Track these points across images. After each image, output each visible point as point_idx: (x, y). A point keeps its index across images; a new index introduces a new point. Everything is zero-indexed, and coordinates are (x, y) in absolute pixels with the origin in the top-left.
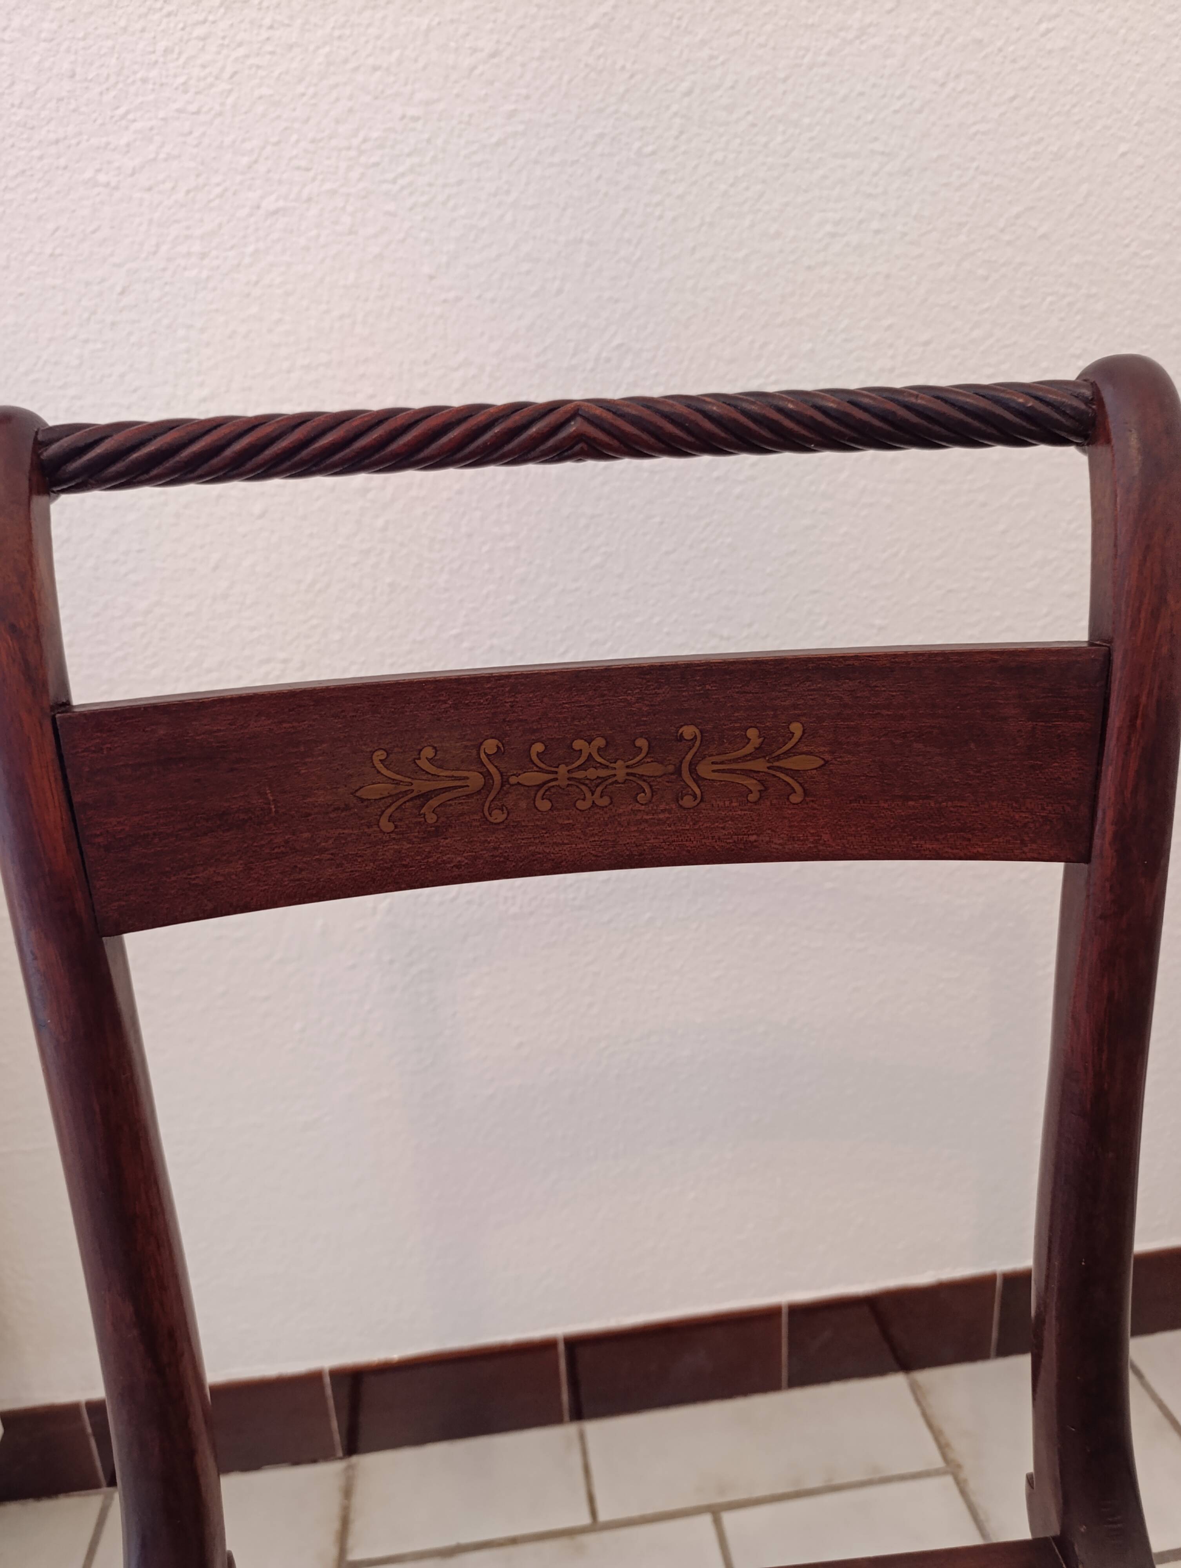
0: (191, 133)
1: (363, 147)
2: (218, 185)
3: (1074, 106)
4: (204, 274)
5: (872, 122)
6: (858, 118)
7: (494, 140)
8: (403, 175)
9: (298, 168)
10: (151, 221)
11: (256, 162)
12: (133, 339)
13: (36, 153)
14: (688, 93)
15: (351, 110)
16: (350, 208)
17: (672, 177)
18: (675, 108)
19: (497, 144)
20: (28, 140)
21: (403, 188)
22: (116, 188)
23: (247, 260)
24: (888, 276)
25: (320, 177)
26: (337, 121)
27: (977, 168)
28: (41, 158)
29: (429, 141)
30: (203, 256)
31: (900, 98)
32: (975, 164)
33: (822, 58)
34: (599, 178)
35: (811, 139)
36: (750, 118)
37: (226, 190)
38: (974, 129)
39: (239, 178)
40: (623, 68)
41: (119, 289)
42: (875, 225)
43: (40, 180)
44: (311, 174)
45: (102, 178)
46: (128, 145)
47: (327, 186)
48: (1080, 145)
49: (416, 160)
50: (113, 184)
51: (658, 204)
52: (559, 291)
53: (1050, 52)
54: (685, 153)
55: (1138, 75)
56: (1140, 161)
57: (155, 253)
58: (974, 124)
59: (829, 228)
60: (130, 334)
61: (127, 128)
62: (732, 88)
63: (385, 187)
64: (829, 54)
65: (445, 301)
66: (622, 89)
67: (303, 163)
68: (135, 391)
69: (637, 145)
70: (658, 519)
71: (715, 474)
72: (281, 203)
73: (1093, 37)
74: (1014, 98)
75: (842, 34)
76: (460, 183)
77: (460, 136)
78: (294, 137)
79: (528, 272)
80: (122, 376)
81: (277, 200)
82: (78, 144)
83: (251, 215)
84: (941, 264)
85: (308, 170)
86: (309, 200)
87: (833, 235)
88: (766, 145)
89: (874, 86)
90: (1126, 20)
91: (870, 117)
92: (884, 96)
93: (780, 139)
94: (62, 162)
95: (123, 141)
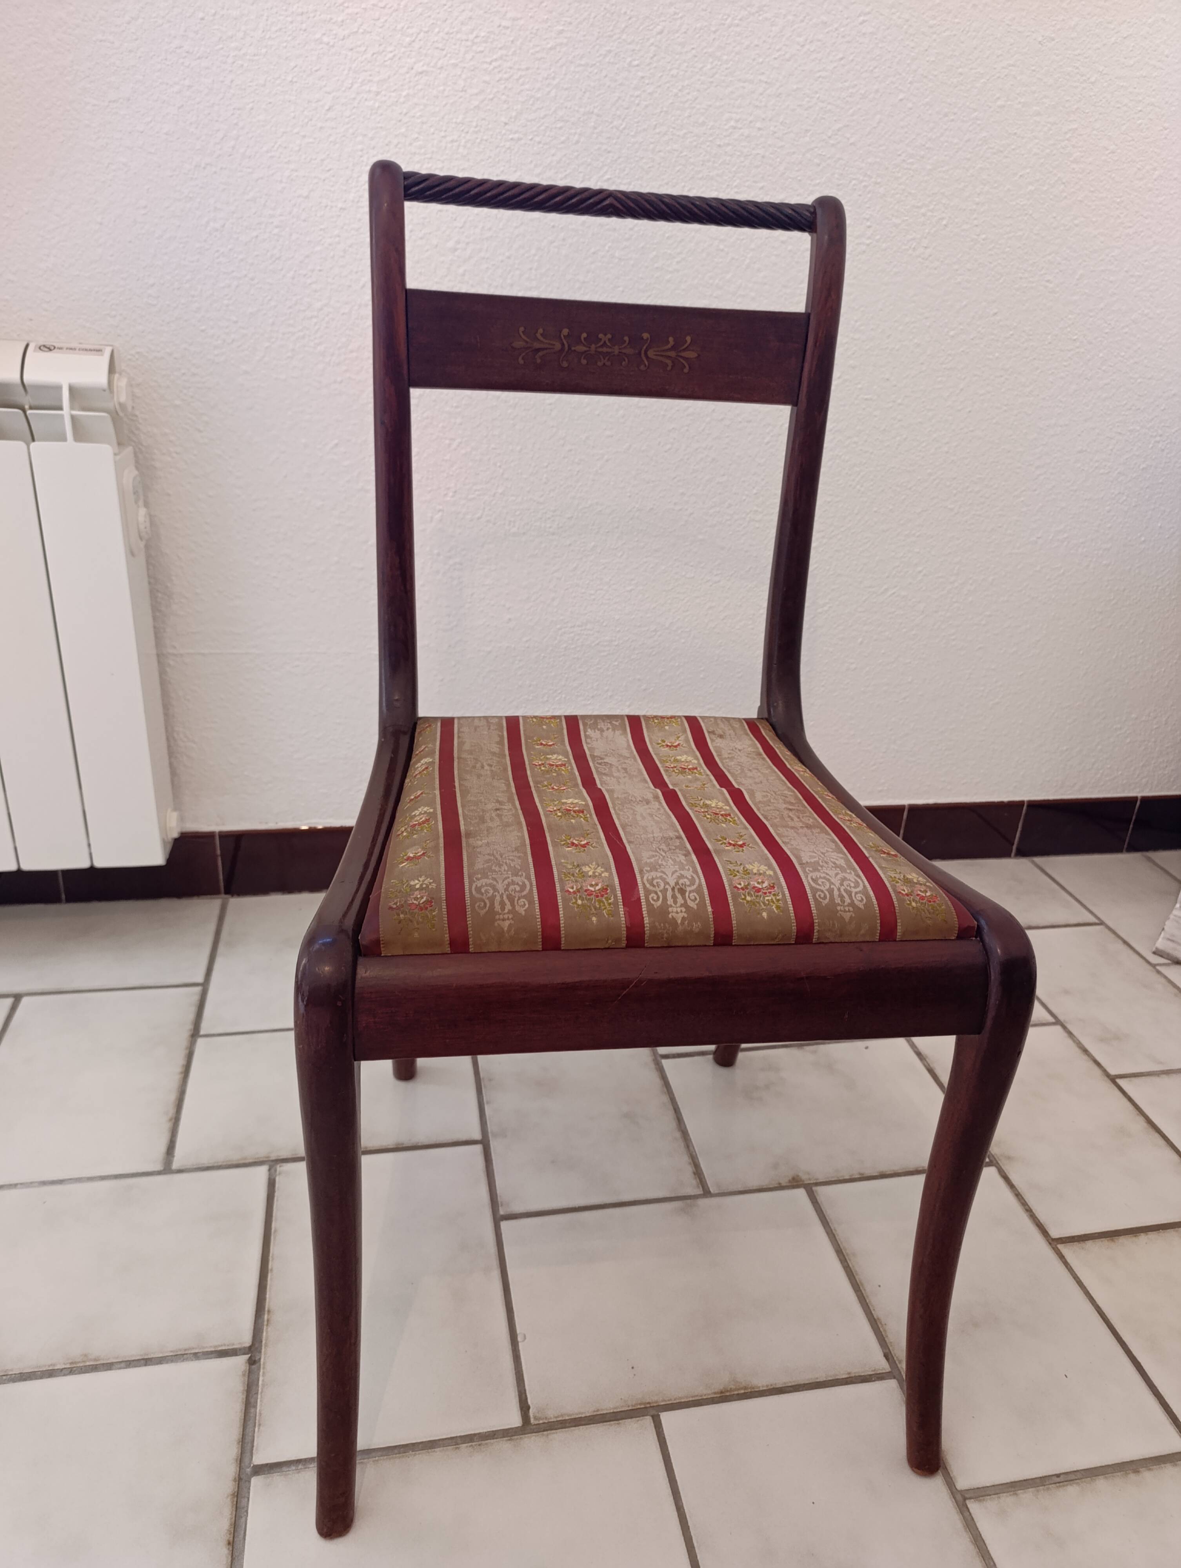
0: (379, 19)
1: (476, 40)
2: (391, 52)
3: (875, 68)
4: (377, 105)
5: (762, 63)
6: (754, 60)
7: (549, 46)
8: (496, 60)
9: (437, 48)
10: (350, 68)
11: (414, 41)
12: (332, 139)
13: (289, 19)
14: (661, 33)
15: (470, 18)
16: (464, 76)
17: (647, 81)
18: (652, 41)
19: (551, 49)
20: (286, 10)
21: (495, 68)
22: (333, 46)
23: (402, 100)
24: (763, 157)
25: (449, 55)
26: (462, 24)
27: (818, 98)
28: (292, 22)
29: (512, 42)
30: (378, 93)
31: (778, 50)
32: (818, 95)
33: (736, 22)
34: (606, 76)
35: (726, 69)
36: (694, 51)
37: (394, 56)
38: (818, 75)
39: (403, 50)
40: (625, 13)
41: (327, 107)
42: (758, 125)
43: (289, 36)
44: (444, 52)
45: (325, 39)
46: (343, 21)
47: (453, 61)
48: (877, 91)
49: (504, 52)
50: (331, 44)
51: (637, 96)
52: (577, 142)
53: (864, 34)
54: (655, 68)
55: (913, 54)
56: (910, 105)
57: (350, 88)
58: (819, 71)
59: (732, 123)
60: (330, 135)
61: (343, 11)
62: (685, 33)
63: (485, 66)
64: (741, 20)
65: (512, 139)
66: (623, 26)
67: (440, 45)
68: (329, 170)
69: (629, 59)
70: (621, 289)
71: (656, 265)
72: (425, 68)
73: (888, 29)
74: (842, 59)
75: (749, 9)
76: (527, 69)
77: (530, 41)
78: (437, 30)
79: (561, 128)
80: (323, 160)
81: (423, 66)
82: (314, 17)
83: (407, 73)
84: (794, 153)
85: (443, 50)
86: (441, 68)
87: (735, 128)
88: (701, 69)
89: (764, 42)
90: (907, 21)
91: (761, 60)
92: (770, 48)
93: (709, 66)
94: (304, 26)
95: (340, 19)
